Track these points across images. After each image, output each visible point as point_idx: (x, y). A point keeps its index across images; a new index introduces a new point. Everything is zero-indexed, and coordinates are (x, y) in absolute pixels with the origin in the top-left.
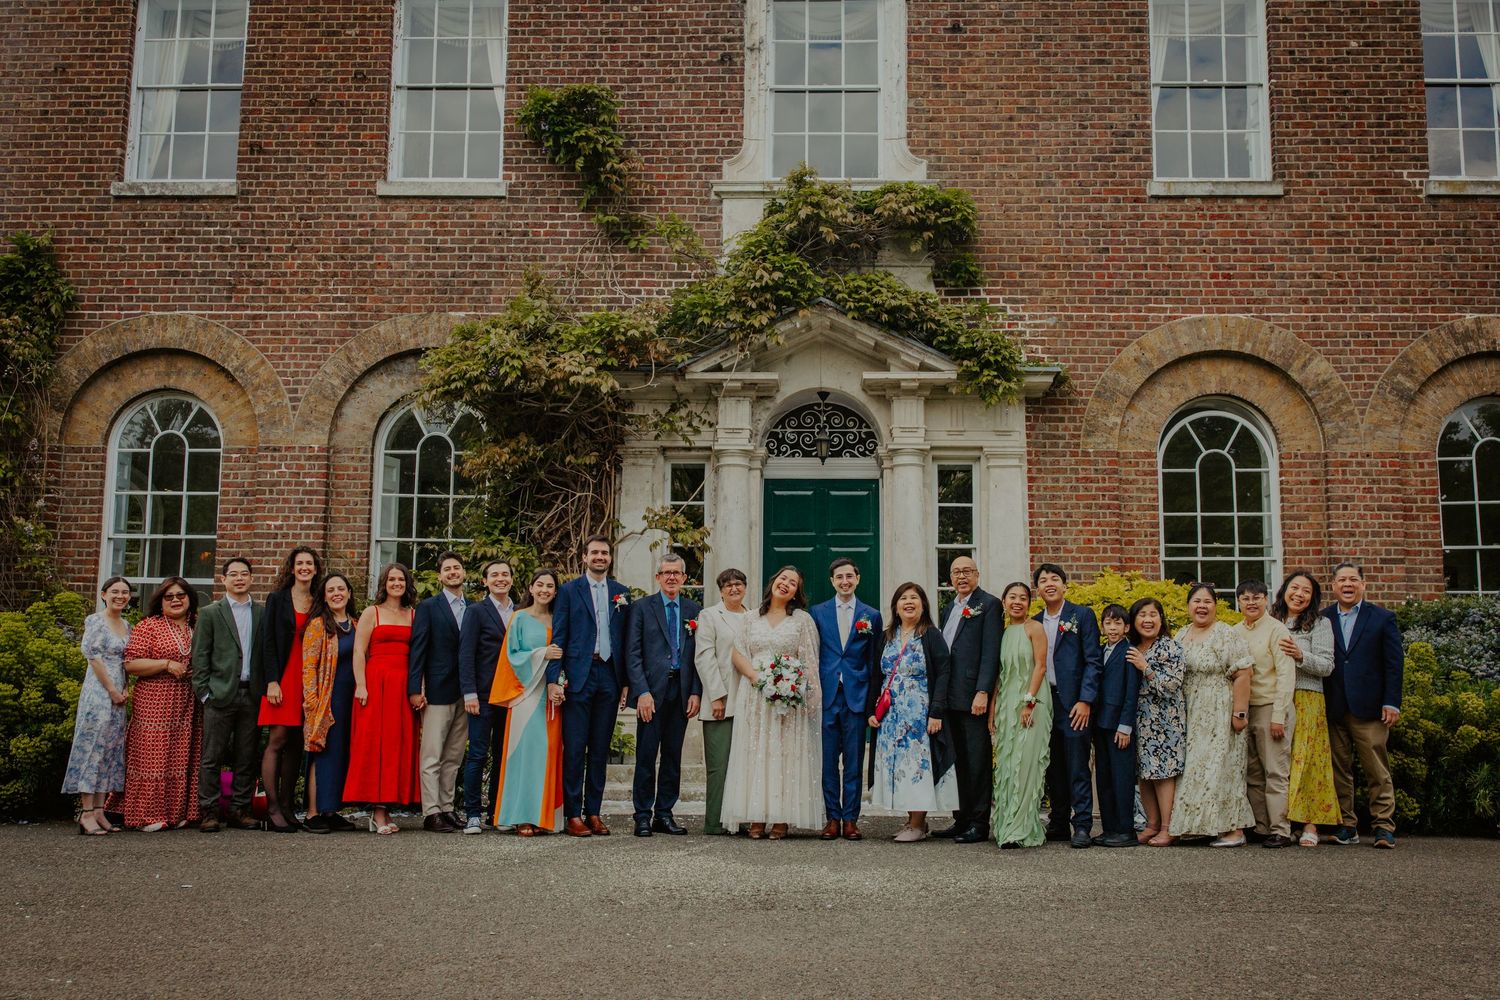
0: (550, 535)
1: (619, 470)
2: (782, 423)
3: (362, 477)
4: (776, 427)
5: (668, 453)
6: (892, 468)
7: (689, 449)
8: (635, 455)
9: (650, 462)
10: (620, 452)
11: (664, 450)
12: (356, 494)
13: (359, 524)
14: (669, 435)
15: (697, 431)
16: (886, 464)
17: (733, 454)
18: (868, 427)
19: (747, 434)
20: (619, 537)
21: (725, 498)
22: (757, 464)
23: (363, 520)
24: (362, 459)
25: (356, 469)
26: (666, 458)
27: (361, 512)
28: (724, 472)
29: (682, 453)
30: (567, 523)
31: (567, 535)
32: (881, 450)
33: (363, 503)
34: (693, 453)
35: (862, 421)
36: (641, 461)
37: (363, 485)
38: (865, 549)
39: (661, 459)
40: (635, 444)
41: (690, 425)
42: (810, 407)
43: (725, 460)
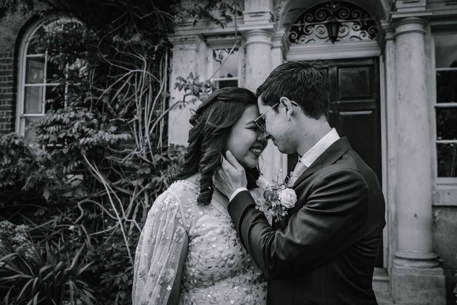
0: (122, 107)
1: (170, 55)
2: (301, 19)
3: (8, 73)
4: (296, 22)
5: (209, 40)
6: (394, 40)
7: (224, 35)
8: (182, 41)
9: (194, 46)
10: (171, 40)
11: (204, 37)
12: (4, 85)
13: (6, 105)
14: (208, 24)
15: (229, 19)
16: (388, 36)
17: (255, 33)
18: (369, 16)
19: (268, 16)
20: (171, 105)
21: (251, 70)
22: (278, 43)
23: (9, 102)
24: (8, 61)
25: (5, 68)
26: (208, 45)
27: (8, 96)
28: (250, 49)
29: (219, 39)
30: (134, 97)
31: (135, 107)
32: (384, 24)
33: (9, 91)
34: (228, 38)
35: (364, 12)
36: (187, 46)
37: (9, 79)
38: (370, 112)
39: (203, 45)
40: (181, 33)
41: (223, 15)
42: (323, 5)
43: (251, 39)
